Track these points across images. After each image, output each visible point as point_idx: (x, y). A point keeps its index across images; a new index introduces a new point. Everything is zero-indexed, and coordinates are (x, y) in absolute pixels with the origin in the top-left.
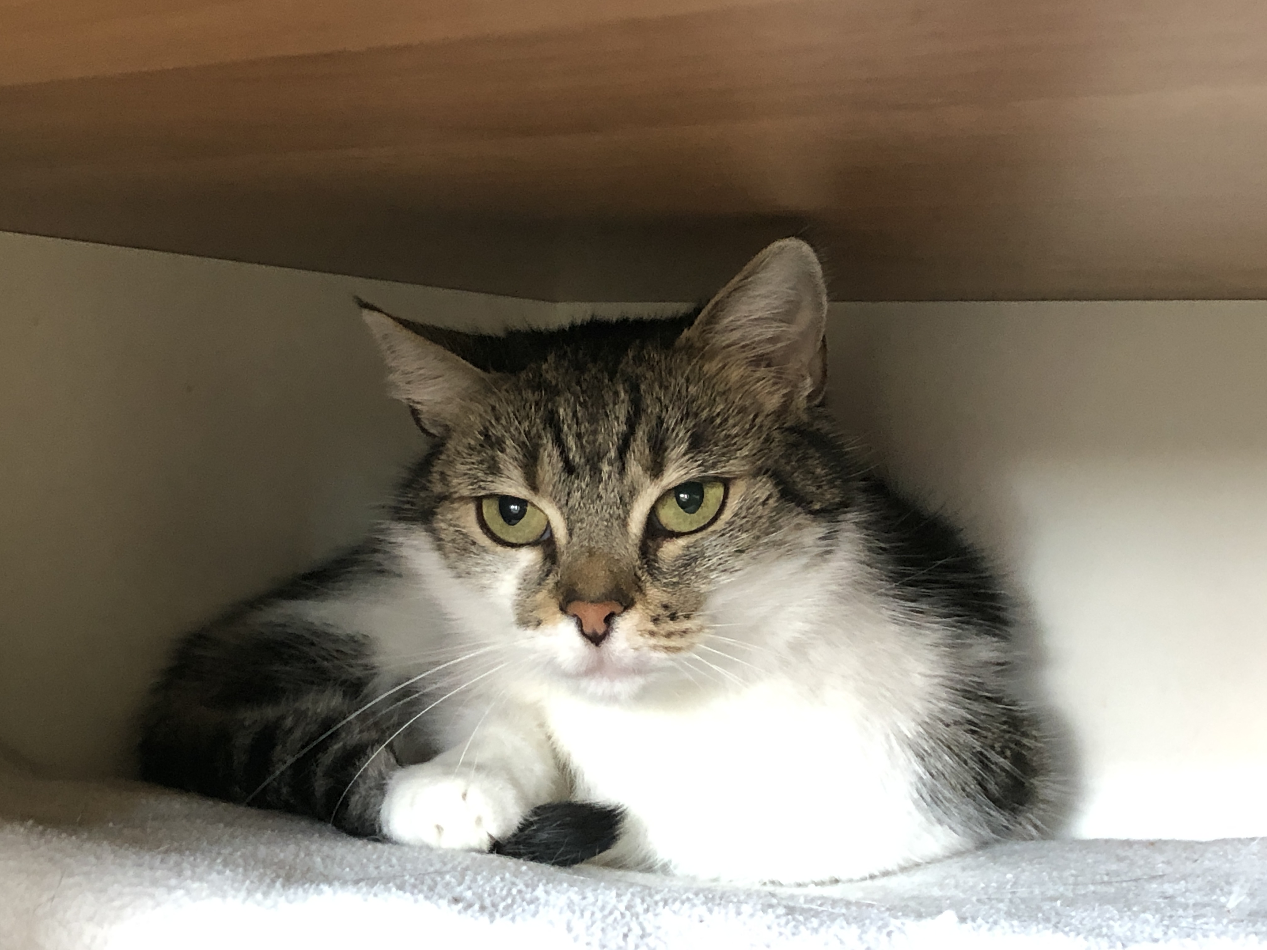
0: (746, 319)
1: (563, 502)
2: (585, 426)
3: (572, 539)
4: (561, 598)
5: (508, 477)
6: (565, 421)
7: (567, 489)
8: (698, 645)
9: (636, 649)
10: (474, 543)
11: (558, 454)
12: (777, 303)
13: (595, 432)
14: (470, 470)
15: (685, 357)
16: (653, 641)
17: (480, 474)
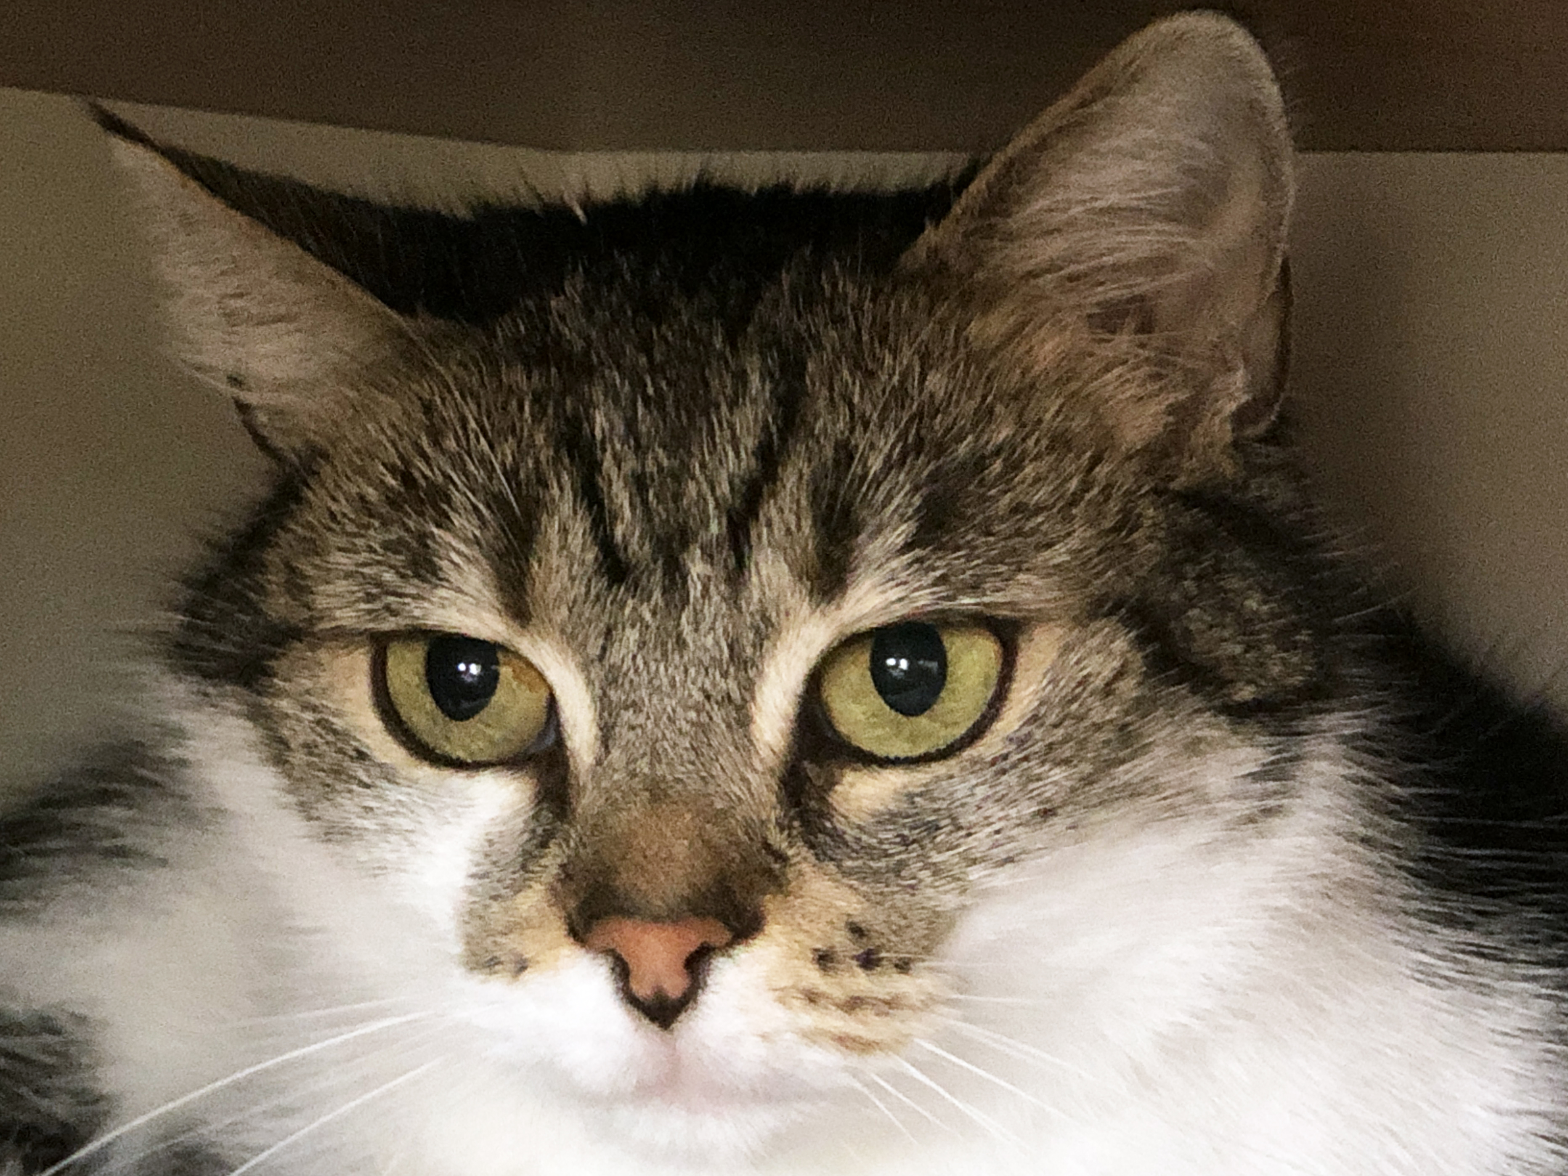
0: (1080, 209)
1: (594, 651)
2: (656, 459)
3: (608, 751)
4: (572, 904)
5: (459, 590)
6: (609, 447)
7: (605, 618)
8: (917, 1040)
9: (764, 1037)
10: (361, 756)
11: (588, 525)
12: (1161, 172)
13: (680, 475)
14: (365, 565)
15: (923, 300)
16: (809, 1018)
17: (388, 576)
